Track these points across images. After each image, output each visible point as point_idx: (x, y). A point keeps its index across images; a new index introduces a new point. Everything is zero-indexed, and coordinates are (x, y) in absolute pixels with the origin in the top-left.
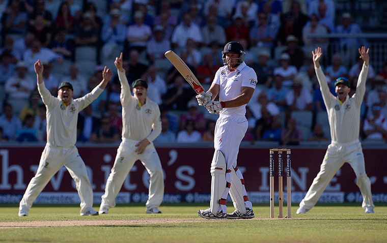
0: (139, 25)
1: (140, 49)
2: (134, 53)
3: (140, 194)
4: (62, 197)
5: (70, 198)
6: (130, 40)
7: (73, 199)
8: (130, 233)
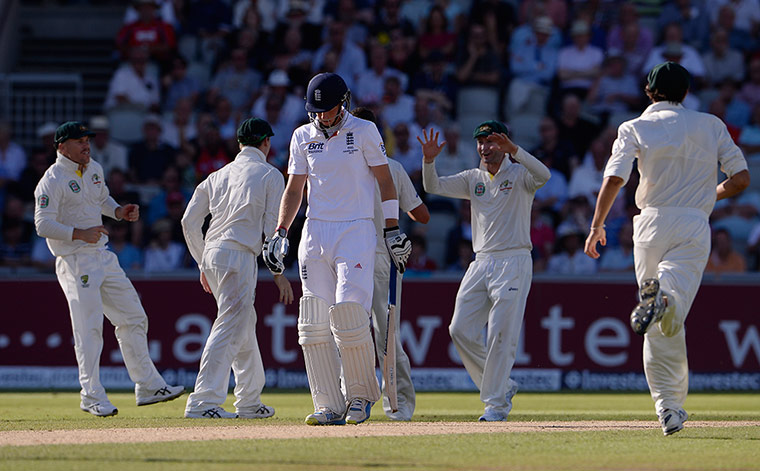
0: (581, 48)
1: (582, 93)
2: (571, 101)
3: (580, 372)
4: (430, 377)
5: (445, 380)
6: (563, 75)
7: (451, 381)
8: (559, 447)
